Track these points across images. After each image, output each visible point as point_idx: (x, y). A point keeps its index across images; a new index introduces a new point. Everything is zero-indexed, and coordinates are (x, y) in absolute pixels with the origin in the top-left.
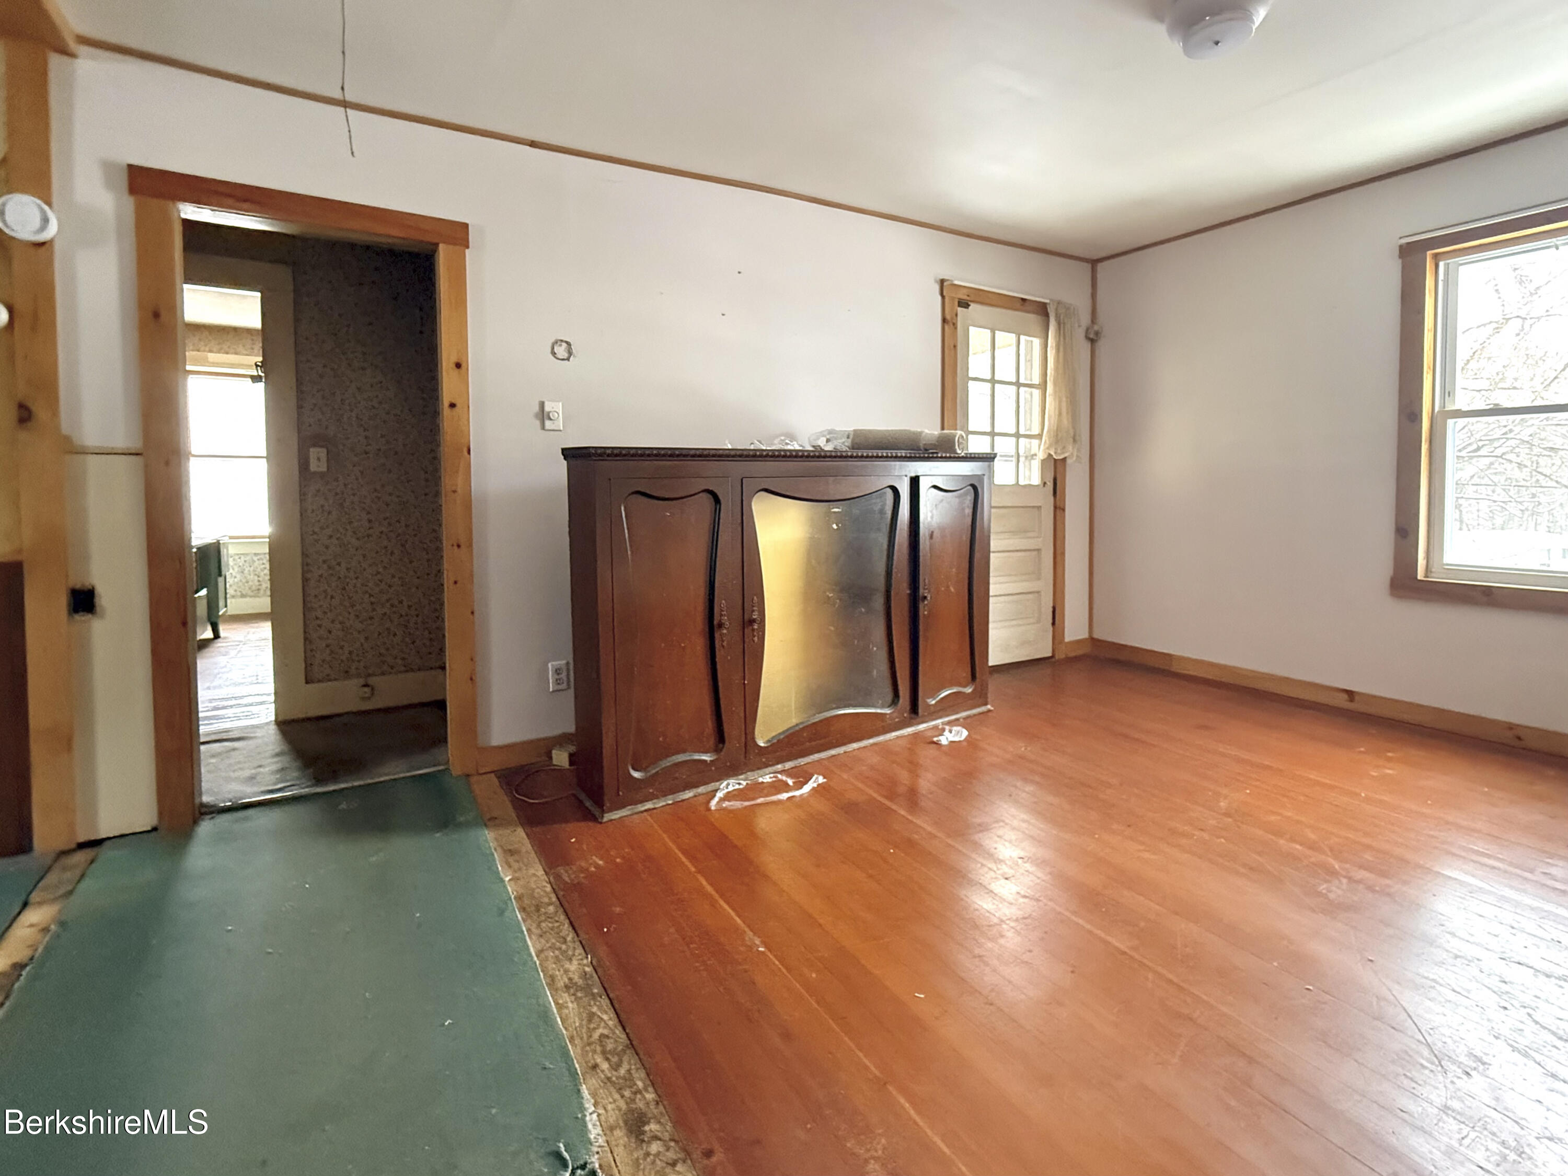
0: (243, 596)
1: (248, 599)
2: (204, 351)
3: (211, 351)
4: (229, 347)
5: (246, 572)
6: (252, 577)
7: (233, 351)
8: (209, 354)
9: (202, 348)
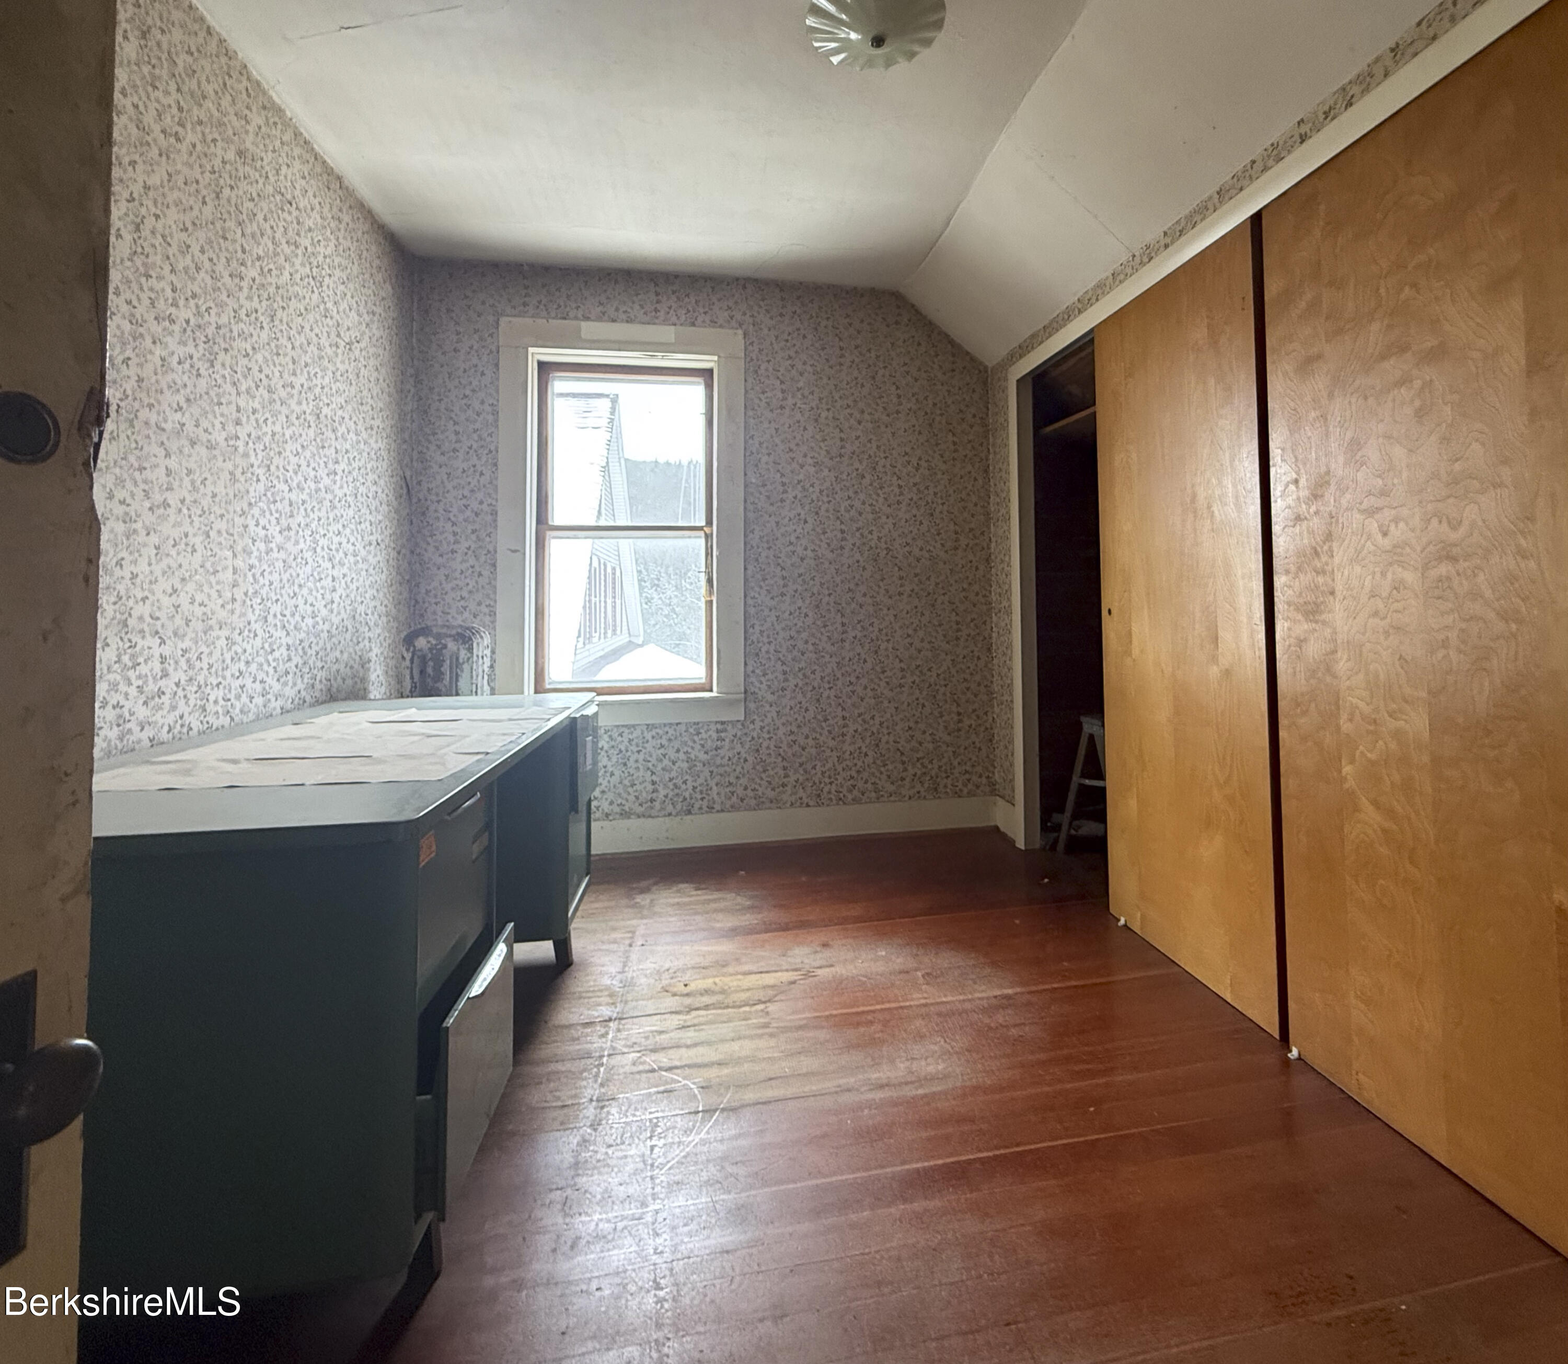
0: (625, 815)
1: (633, 823)
2: (576, 318)
3: (587, 319)
4: (617, 310)
5: (631, 763)
6: (641, 773)
7: (624, 317)
8: (584, 325)
9: (571, 315)
